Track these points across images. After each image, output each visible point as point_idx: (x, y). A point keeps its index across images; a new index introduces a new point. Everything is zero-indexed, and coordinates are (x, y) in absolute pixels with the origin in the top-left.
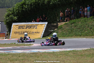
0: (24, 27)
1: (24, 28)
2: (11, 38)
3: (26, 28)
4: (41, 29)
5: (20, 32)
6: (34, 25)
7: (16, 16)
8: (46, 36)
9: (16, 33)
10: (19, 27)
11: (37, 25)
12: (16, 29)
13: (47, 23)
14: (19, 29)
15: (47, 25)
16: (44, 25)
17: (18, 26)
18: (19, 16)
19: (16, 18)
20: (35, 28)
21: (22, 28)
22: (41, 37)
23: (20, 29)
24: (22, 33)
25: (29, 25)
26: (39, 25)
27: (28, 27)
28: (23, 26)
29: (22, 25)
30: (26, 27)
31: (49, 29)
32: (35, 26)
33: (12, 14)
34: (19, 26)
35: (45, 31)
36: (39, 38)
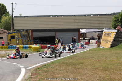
3: (107, 36)
7: (120, 22)
11: (112, 32)
20: (110, 36)
21: (105, 36)
25: (108, 33)
28: (106, 33)
33: (118, 20)
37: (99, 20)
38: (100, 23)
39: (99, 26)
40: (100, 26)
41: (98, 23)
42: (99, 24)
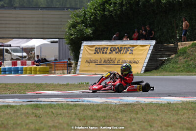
0: (105, 50)
1: (106, 53)
2: (80, 72)
3: (110, 53)
4: (142, 54)
5: (99, 61)
6: (126, 46)
7: (90, 26)
8: (152, 70)
9: (89, 62)
10: (96, 51)
11: (133, 46)
12: (90, 54)
13: (153, 42)
14: (95, 53)
15: (155, 47)
16: (148, 47)
17: (94, 48)
18: (97, 26)
19: (89, 31)
20: (130, 52)
21: (103, 53)
22: (142, 72)
23: (98, 53)
24: (102, 63)
25: (116, 47)
26: (138, 45)
27: (114, 51)
28: (105, 48)
29: (102, 47)
30: (111, 50)
31: (159, 56)
32: (129, 48)
33: (83, 22)
34: (96, 48)
35: (150, 59)
36: (138, 73)
37: (18, 19)
38: (22, 26)
39: (18, 33)
40: (21, 33)
41: (18, 26)
42: (18, 29)
